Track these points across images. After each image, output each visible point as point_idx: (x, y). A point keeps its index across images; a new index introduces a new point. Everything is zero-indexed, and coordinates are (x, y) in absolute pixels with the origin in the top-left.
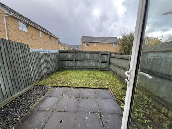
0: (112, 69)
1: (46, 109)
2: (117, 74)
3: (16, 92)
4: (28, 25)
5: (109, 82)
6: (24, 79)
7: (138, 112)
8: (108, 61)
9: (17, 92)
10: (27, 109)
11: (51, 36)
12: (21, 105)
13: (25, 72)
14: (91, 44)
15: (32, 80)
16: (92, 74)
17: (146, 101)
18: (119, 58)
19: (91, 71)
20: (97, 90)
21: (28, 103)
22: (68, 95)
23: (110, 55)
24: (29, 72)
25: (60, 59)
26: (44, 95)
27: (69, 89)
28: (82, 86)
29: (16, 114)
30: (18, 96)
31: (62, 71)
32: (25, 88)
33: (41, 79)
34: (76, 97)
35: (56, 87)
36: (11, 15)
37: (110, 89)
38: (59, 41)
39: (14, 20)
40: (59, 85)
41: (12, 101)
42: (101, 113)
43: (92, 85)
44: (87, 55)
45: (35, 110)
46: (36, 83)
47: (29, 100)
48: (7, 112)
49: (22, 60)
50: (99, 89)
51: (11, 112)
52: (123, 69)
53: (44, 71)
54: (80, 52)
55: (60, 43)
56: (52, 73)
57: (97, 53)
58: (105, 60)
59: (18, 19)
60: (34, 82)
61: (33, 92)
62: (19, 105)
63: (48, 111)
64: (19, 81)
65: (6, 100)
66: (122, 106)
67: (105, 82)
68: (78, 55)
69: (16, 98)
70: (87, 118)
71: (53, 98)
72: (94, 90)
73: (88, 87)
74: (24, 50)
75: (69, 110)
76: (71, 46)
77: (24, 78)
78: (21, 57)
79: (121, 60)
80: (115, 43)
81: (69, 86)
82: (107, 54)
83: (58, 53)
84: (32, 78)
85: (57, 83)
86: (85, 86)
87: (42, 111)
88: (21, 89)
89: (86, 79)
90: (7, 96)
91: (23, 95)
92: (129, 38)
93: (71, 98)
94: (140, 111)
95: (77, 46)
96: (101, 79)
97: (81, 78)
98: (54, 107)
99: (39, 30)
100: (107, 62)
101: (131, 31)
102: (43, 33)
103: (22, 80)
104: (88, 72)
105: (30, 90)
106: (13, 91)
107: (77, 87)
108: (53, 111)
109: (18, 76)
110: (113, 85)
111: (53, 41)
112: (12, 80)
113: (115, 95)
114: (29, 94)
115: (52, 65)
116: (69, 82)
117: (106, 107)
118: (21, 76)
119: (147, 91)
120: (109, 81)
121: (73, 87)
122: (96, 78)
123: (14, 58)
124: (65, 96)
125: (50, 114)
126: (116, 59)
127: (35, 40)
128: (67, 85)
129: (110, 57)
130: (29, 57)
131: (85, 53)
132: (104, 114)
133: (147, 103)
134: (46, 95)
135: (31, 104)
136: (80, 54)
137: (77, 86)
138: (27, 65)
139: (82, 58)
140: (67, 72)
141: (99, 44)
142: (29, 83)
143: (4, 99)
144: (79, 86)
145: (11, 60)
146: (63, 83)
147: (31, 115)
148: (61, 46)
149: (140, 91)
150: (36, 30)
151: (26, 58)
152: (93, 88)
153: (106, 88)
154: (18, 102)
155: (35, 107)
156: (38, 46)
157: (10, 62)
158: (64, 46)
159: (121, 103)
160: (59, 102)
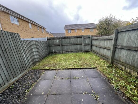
0: (94, 50)
1: (42, 93)
2: (100, 54)
3: (12, 78)
4: (18, 18)
5: (95, 62)
6: (19, 66)
7: (131, 90)
8: (90, 43)
9: (14, 78)
10: (23, 95)
11: (39, 27)
12: (18, 90)
13: (18, 59)
14: (73, 30)
15: (27, 65)
16: (78, 56)
17: (134, 77)
18: (101, 39)
19: (76, 54)
20: (85, 69)
21: (24, 88)
22: (60, 77)
23: (92, 38)
24: (23, 59)
25: (49, 45)
26: (39, 78)
27: (59, 71)
28: (71, 67)
29: (13, 101)
30: (15, 82)
31: (52, 55)
32: (21, 73)
33: (34, 64)
34: (68, 78)
35: (48, 70)
36: (2, 10)
37: (97, 68)
38: (46, 31)
39: (5, 14)
40: (51, 68)
41: (9, 87)
42: (95, 93)
43: (80, 65)
44: (71, 39)
45: (31, 95)
46: (30, 68)
47: (25, 85)
48: (5, 99)
49: (14, 48)
50: (87, 68)
51: (8, 99)
52: (106, 49)
53: (36, 56)
54: (65, 38)
55: (47, 32)
56: (43, 58)
57: (80, 37)
58: (88, 43)
59: (9, 14)
60: (29, 67)
61: (29, 77)
62: (16, 91)
63: (43, 95)
64: (14, 68)
65: (3, 87)
66: (113, 84)
67: (91, 61)
68: (64, 40)
69: (12, 84)
70: (82, 100)
71: (47, 81)
72: (82, 70)
73: (77, 68)
74: (15, 39)
75: (64, 93)
76: (56, 34)
77: (18, 64)
78: (13, 46)
79: (104, 41)
80: (93, 28)
81: (60, 68)
82: (89, 38)
83: (47, 40)
84: (26, 64)
85: (49, 66)
86: (74, 67)
87: (38, 95)
88: (17, 75)
89: (73, 61)
90: (4, 83)
91: (19, 80)
92: (105, 22)
93: (63, 80)
94: (132, 88)
95: (61, 34)
96: (86, 59)
97: (69, 61)
98: (49, 91)
99: (28, 22)
100: (89, 45)
101: (106, 17)
102: (32, 25)
103: (17, 67)
104: (73, 54)
105: (25, 75)
106: (9, 78)
107: (67, 69)
108: (48, 95)
109: (12, 63)
110: (98, 64)
111: (42, 31)
112: (7, 68)
113: (103, 74)
114: (24, 79)
115: (42, 51)
116: (59, 64)
117: (98, 86)
118: (15, 63)
119: (136, 68)
120: (93, 61)
121: (64, 69)
122: (82, 59)
123: (6, 47)
124: (57, 78)
125: (46, 99)
126: (98, 41)
127: (26, 31)
128: (58, 67)
129: (92, 40)
130: (20, 45)
131: (70, 38)
132: (99, 94)
133: (136, 79)
134: (40, 78)
135: (27, 89)
136: (65, 39)
137: (67, 67)
138: (20, 53)
139: (67, 43)
140: (56, 56)
141: (79, 30)
142: (24, 68)
143: (1, 87)
144: (68, 68)
145: (3, 49)
146: (54, 66)
147: (27, 101)
148: (48, 35)
149: (127, 68)
150: (25, 22)
151: (18, 46)
152: (81, 69)
153: (93, 67)
154: (15, 87)
155: (31, 92)
156: (29, 36)
157: (3, 51)
158: (50, 35)
159: (111, 81)
160: (53, 85)
